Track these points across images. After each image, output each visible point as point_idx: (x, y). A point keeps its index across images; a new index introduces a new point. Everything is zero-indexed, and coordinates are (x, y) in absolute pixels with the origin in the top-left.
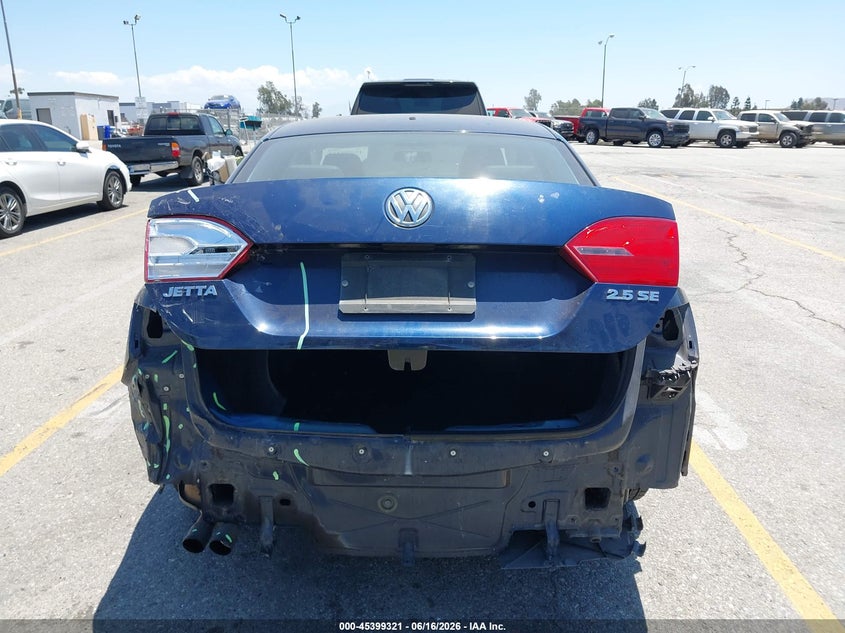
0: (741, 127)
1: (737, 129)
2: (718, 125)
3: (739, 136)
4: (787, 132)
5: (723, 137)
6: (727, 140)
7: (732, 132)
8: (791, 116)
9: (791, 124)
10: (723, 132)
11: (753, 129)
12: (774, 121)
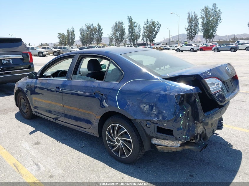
0: (44, 51)
1: (43, 52)
2: (37, 51)
3: (44, 53)
4: (55, 52)
5: (40, 54)
6: (41, 55)
7: (42, 53)
8: (55, 48)
9: (55, 50)
10: (39, 53)
11: (47, 51)
12: (51, 49)
